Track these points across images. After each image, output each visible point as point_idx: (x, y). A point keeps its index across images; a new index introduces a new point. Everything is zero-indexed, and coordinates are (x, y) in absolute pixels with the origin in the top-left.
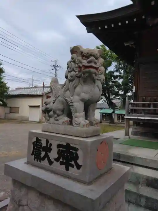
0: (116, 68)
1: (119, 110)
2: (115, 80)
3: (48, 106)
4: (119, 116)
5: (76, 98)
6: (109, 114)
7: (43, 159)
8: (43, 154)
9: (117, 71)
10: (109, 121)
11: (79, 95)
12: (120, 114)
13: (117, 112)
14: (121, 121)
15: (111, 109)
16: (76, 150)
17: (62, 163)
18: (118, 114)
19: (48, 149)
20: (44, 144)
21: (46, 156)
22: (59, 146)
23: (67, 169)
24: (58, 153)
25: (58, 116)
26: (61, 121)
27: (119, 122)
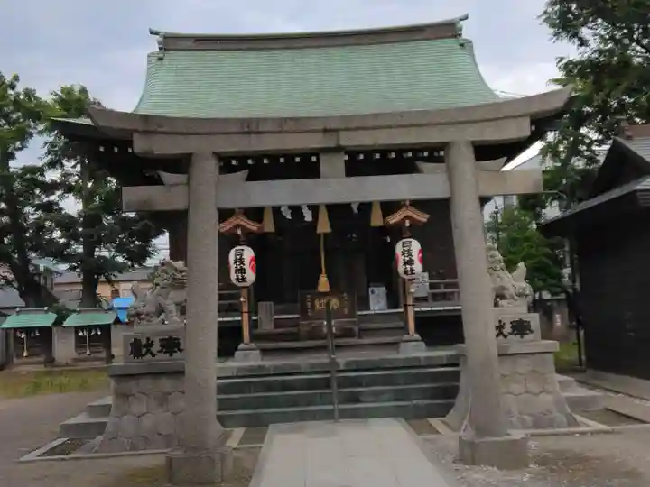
0: (49, 153)
1: (79, 312)
2: (46, 200)
3: (139, 310)
4: (81, 334)
5: (168, 302)
6: (41, 329)
7: (146, 354)
8: (144, 351)
9: (52, 165)
10: (41, 359)
11: (172, 299)
12: (82, 328)
13: (71, 321)
14: (88, 352)
15: (46, 312)
16: (178, 339)
17: (165, 353)
18: (77, 329)
19: (150, 344)
20: (144, 342)
21: (148, 351)
22: (161, 340)
23: (171, 355)
24: (161, 346)
25: (151, 317)
26: (154, 322)
27: (83, 356)
